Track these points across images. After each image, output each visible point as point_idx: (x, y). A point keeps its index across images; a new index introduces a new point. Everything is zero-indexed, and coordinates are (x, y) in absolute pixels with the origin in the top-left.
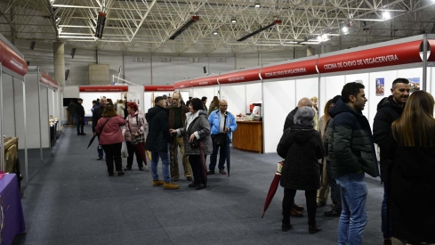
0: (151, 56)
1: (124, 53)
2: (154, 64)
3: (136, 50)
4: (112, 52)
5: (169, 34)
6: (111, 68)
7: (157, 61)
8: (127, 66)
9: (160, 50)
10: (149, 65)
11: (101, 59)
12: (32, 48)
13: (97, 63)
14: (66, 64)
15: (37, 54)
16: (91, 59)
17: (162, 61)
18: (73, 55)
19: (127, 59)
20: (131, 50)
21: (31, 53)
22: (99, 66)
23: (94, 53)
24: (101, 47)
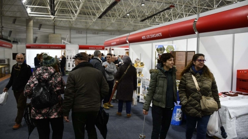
0: (87, 30)
1: (71, 29)
2: (88, 35)
3: (78, 26)
4: (64, 27)
5: (98, 16)
6: (63, 36)
7: (90, 33)
8: (72, 36)
9: (92, 27)
10: (85, 35)
11: (57, 31)
12: (14, 22)
13: (54, 33)
14: (34, 33)
15: (17, 26)
16: (51, 31)
17: (93, 34)
18: (40, 28)
19: (73, 32)
20: (75, 26)
21: (13, 25)
22: (55, 35)
23: (53, 27)
24: (57, 24)
